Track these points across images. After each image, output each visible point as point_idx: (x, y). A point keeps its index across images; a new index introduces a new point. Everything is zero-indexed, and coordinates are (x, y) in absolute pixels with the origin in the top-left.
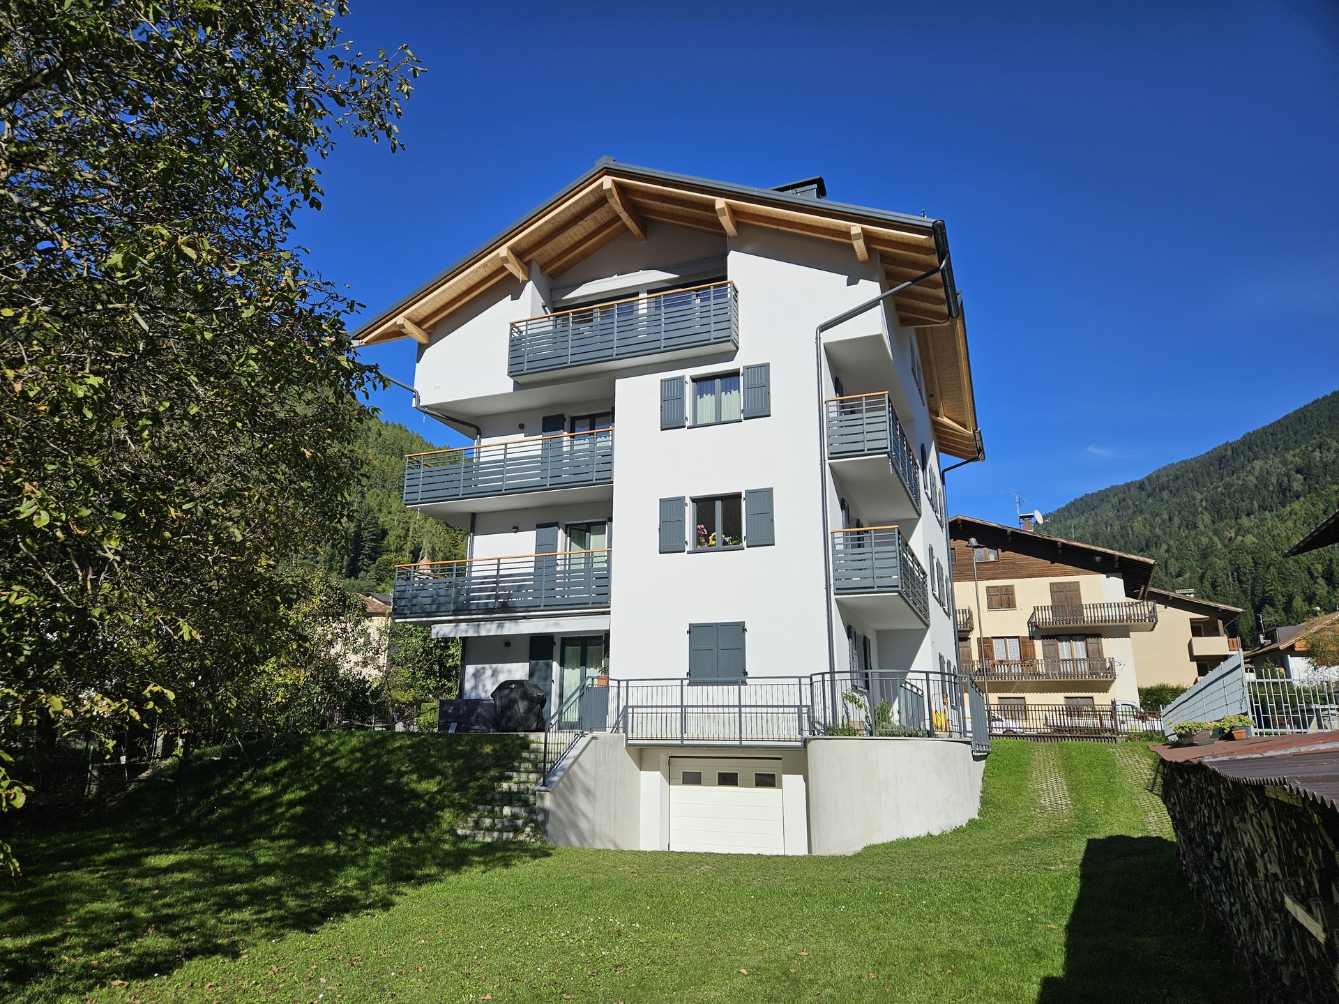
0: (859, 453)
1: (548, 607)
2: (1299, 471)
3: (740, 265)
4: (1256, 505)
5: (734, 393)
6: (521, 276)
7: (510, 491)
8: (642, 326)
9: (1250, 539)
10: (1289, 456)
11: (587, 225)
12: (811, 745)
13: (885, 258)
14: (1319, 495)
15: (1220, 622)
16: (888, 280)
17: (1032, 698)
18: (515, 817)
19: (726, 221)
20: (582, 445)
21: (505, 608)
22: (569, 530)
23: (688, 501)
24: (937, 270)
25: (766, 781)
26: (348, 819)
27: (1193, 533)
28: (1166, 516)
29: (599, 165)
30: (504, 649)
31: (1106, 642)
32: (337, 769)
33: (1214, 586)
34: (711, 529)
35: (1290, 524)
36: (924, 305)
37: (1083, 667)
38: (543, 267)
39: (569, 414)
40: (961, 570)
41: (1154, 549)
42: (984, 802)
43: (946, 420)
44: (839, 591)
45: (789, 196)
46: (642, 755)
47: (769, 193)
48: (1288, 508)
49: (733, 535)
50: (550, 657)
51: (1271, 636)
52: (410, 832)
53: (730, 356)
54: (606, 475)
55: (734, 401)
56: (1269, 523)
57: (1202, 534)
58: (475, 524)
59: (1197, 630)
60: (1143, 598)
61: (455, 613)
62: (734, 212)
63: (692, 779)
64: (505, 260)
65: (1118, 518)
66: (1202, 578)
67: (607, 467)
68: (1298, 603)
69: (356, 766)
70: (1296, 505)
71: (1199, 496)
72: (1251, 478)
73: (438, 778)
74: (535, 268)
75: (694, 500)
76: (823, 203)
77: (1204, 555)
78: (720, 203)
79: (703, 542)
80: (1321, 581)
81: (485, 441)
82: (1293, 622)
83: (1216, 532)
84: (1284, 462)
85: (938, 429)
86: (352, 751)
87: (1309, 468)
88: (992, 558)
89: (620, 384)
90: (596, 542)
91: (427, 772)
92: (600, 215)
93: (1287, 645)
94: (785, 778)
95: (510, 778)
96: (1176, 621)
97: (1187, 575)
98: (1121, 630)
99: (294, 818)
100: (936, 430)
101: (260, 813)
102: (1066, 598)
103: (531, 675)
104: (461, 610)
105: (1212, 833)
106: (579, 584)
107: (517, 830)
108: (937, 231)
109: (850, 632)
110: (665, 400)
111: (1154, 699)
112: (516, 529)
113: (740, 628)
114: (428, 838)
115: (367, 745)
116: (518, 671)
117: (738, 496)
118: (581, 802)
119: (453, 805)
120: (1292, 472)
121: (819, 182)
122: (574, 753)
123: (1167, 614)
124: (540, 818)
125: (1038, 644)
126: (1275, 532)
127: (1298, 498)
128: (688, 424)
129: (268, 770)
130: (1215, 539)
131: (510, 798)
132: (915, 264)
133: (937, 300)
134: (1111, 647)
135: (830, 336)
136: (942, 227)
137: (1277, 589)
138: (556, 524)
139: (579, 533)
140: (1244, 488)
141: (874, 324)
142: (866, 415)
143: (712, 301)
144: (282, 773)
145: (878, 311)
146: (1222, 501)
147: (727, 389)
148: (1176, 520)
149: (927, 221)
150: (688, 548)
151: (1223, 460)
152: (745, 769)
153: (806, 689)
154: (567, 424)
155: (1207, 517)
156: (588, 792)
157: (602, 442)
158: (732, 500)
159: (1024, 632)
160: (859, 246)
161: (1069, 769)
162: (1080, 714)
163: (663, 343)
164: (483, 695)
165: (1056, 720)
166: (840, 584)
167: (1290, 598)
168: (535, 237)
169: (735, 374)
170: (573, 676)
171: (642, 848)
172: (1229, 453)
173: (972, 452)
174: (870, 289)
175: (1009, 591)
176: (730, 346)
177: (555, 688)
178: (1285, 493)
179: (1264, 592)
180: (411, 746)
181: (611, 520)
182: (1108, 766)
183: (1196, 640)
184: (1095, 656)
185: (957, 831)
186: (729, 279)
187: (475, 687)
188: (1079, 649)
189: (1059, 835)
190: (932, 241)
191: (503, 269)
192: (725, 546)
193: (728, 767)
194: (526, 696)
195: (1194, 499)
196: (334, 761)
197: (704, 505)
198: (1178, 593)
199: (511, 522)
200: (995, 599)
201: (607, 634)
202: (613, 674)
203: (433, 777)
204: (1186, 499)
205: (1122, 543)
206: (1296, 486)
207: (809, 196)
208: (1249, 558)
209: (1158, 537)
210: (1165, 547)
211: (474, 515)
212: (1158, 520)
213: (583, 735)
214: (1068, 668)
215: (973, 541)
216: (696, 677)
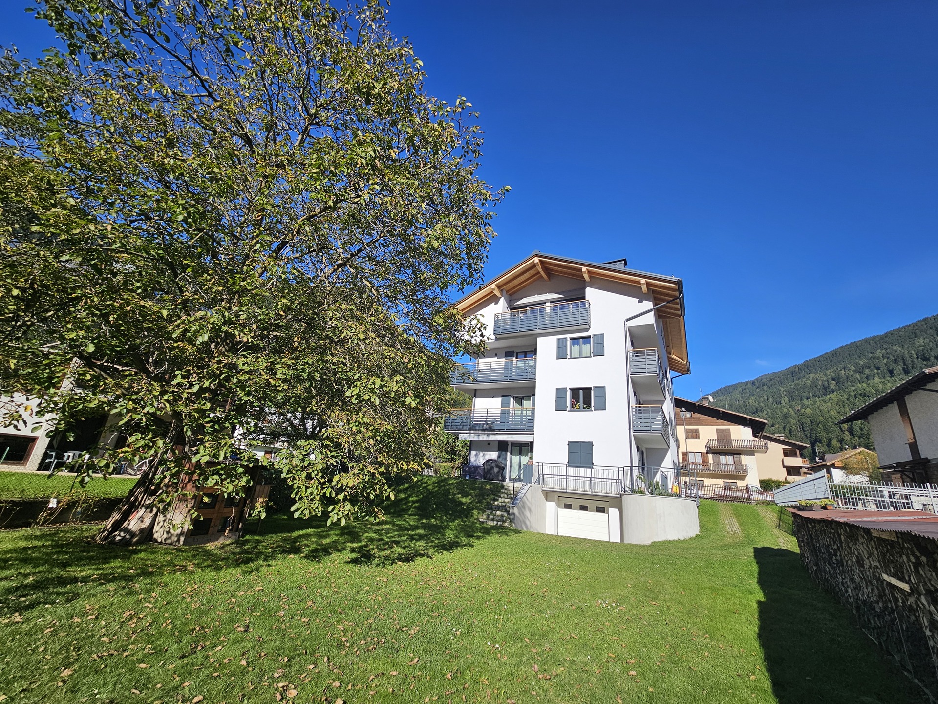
0: (644, 373)
1: (508, 430)
2: (833, 379)
3: (591, 293)
4: (811, 394)
5: (588, 345)
6: (499, 295)
7: (493, 381)
8: (548, 317)
9: (808, 411)
10: (828, 372)
11: (527, 275)
12: (623, 497)
13: (654, 291)
14: (844, 391)
15: (798, 451)
16: (656, 302)
17: (707, 481)
18: (502, 516)
19: (586, 276)
20: (521, 364)
21: (490, 429)
22: (515, 398)
23: (568, 389)
24: (678, 298)
25: (601, 510)
26: (437, 509)
27: (779, 406)
28: (765, 398)
29: (534, 253)
30: (487, 446)
31: (742, 456)
32: (428, 490)
33: (790, 432)
34: (578, 401)
35: (829, 404)
36: (669, 310)
37: (732, 468)
38: (507, 292)
39: (516, 350)
40: (679, 421)
41: (760, 413)
42: (701, 527)
43: (674, 357)
44: (635, 431)
45: (609, 266)
46: (548, 495)
47: (599, 265)
48: (828, 397)
49: (588, 404)
50: (506, 451)
51: (822, 458)
52: (462, 518)
53: (587, 330)
54: (533, 377)
55: (587, 348)
56: (818, 404)
57: (784, 407)
58: (476, 394)
59: (786, 453)
60: (760, 438)
61: (470, 430)
62: (589, 272)
63: (568, 506)
64: (494, 289)
65: (742, 397)
66: (784, 428)
67: (533, 373)
68: (835, 443)
69: (436, 489)
70: (832, 396)
71: (782, 389)
72: (808, 381)
73: (470, 497)
74: (504, 292)
75: (570, 389)
76: (627, 269)
77: (785, 417)
78: (584, 269)
79: (574, 407)
80: (846, 432)
81: (481, 360)
82: (832, 452)
83: (791, 406)
84: (826, 375)
85: (670, 359)
86: (433, 483)
87: (839, 378)
88: (688, 416)
89: (539, 340)
90: (527, 404)
91: (465, 495)
92: (532, 272)
93: (831, 463)
94: (610, 509)
95: (498, 500)
96: (776, 449)
97: (777, 426)
98: (751, 452)
99: (415, 508)
100: (669, 361)
101: (402, 504)
102: (723, 436)
103: (499, 457)
104: (472, 428)
105: (832, 549)
106: (518, 421)
107: (504, 521)
108: (679, 283)
109: (637, 448)
110: (558, 347)
111: (767, 485)
112: (493, 397)
113: (590, 444)
114: (469, 521)
115: (439, 481)
116: (494, 455)
117: (590, 388)
118: (527, 513)
119: (477, 508)
120: (830, 380)
121: (625, 260)
122: (524, 492)
123: (772, 445)
124: (512, 517)
125: (710, 456)
126: (822, 408)
127: (833, 392)
128: (568, 357)
129: (401, 487)
130: (791, 409)
131: (499, 508)
132: (668, 295)
133: (677, 309)
134: (745, 460)
135: (630, 324)
136: (681, 281)
137: (823, 435)
138: (510, 396)
139: (519, 400)
140: (805, 386)
141: (650, 319)
142: (647, 357)
143: (580, 308)
144: (407, 489)
145: (652, 314)
146: (794, 392)
147: (584, 343)
148: (771, 400)
149: (675, 279)
150: (568, 409)
151: (794, 373)
152: (592, 505)
153: (621, 473)
154: (515, 355)
155: (786, 399)
156: (530, 510)
157: (532, 363)
158: (587, 391)
159: (704, 450)
160: (644, 288)
161: (738, 516)
162: (730, 489)
163: (559, 324)
164: (479, 464)
165: (721, 493)
166: (636, 428)
167: (830, 440)
168: (506, 281)
169: (589, 337)
170: (516, 459)
171: (547, 533)
172: (797, 369)
173: (686, 371)
174: (648, 305)
175: (697, 431)
176: (587, 326)
177: (508, 463)
178: (826, 390)
179: (816, 436)
180: (456, 483)
181: (534, 395)
182: (756, 515)
183: (786, 459)
184: (737, 464)
185: (691, 539)
186: (587, 299)
187: (476, 460)
188: (730, 459)
189: (739, 544)
190: (676, 287)
191: (492, 292)
192: (584, 409)
193: (584, 503)
194: (497, 466)
195: (780, 390)
196: (427, 486)
197: (575, 391)
198: (776, 436)
199: (491, 393)
200: (690, 434)
201: (532, 443)
202: (536, 458)
203: (467, 496)
204: (775, 390)
205: (744, 409)
206: (832, 386)
207: (620, 266)
208: (808, 420)
209: (762, 408)
210: (765, 412)
211: (476, 390)
212: (762, 399)
213: (526, 485)
214: (725, 468)
215: (683, 409)
216: (571, 464)
